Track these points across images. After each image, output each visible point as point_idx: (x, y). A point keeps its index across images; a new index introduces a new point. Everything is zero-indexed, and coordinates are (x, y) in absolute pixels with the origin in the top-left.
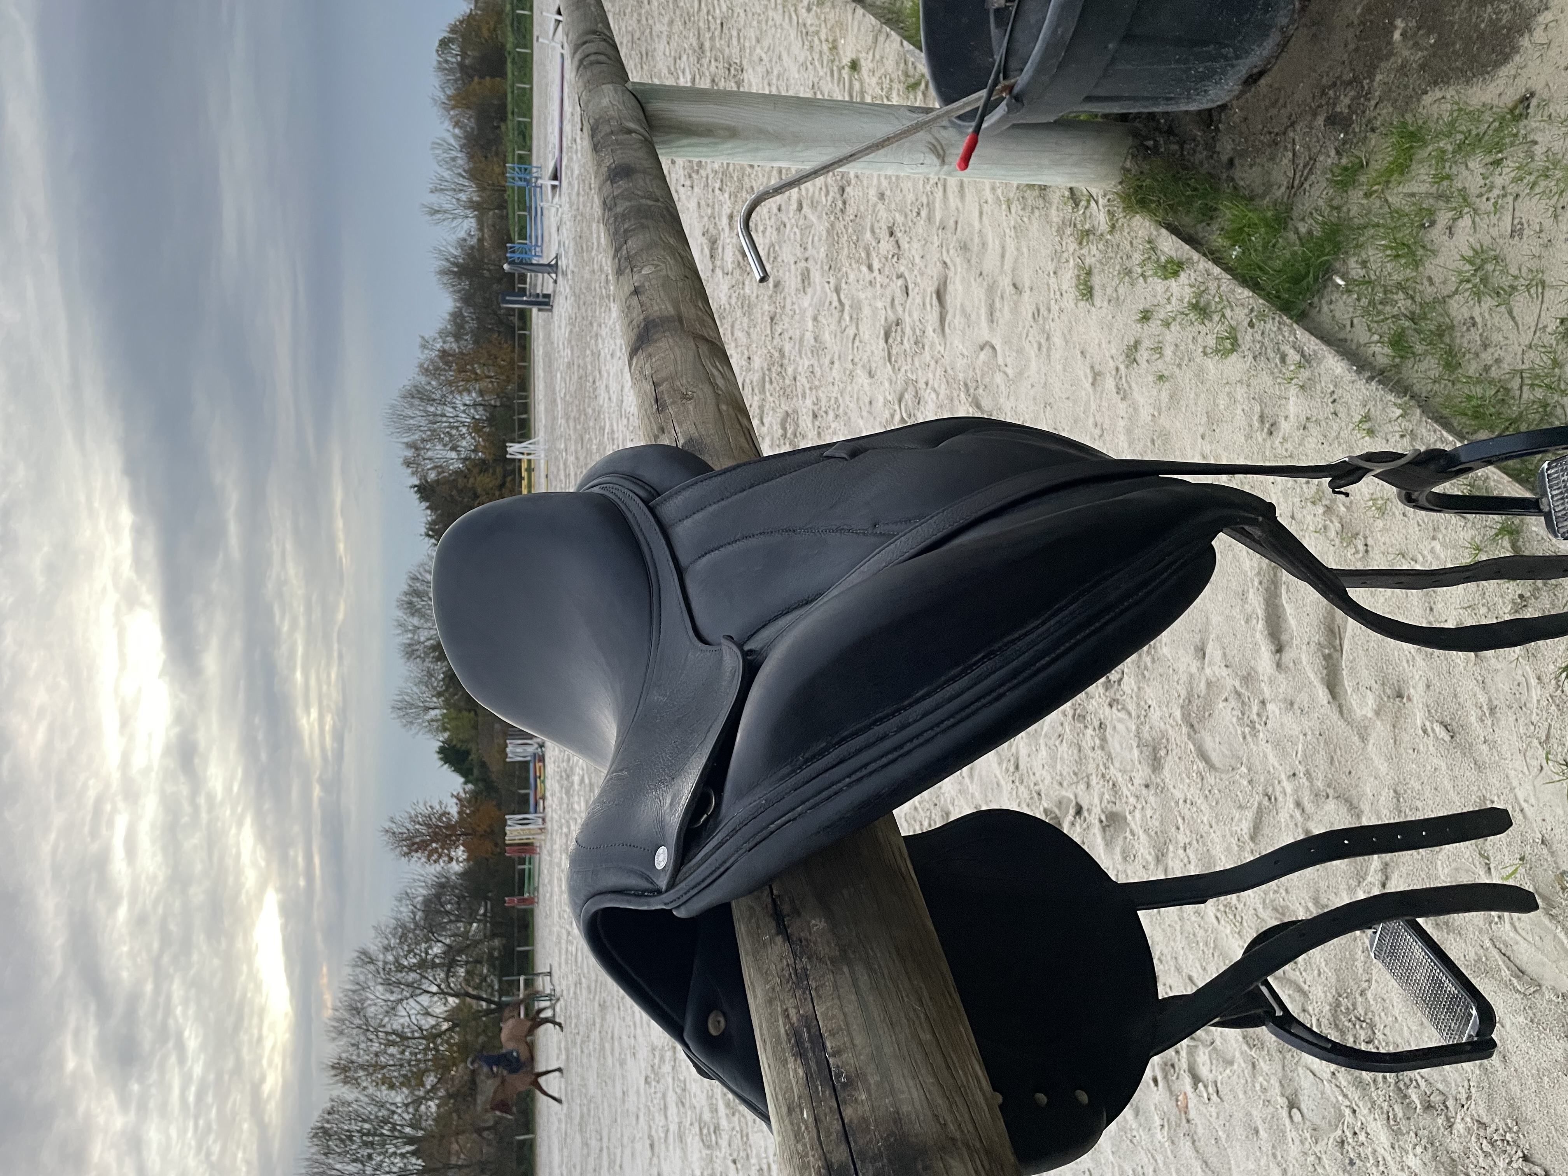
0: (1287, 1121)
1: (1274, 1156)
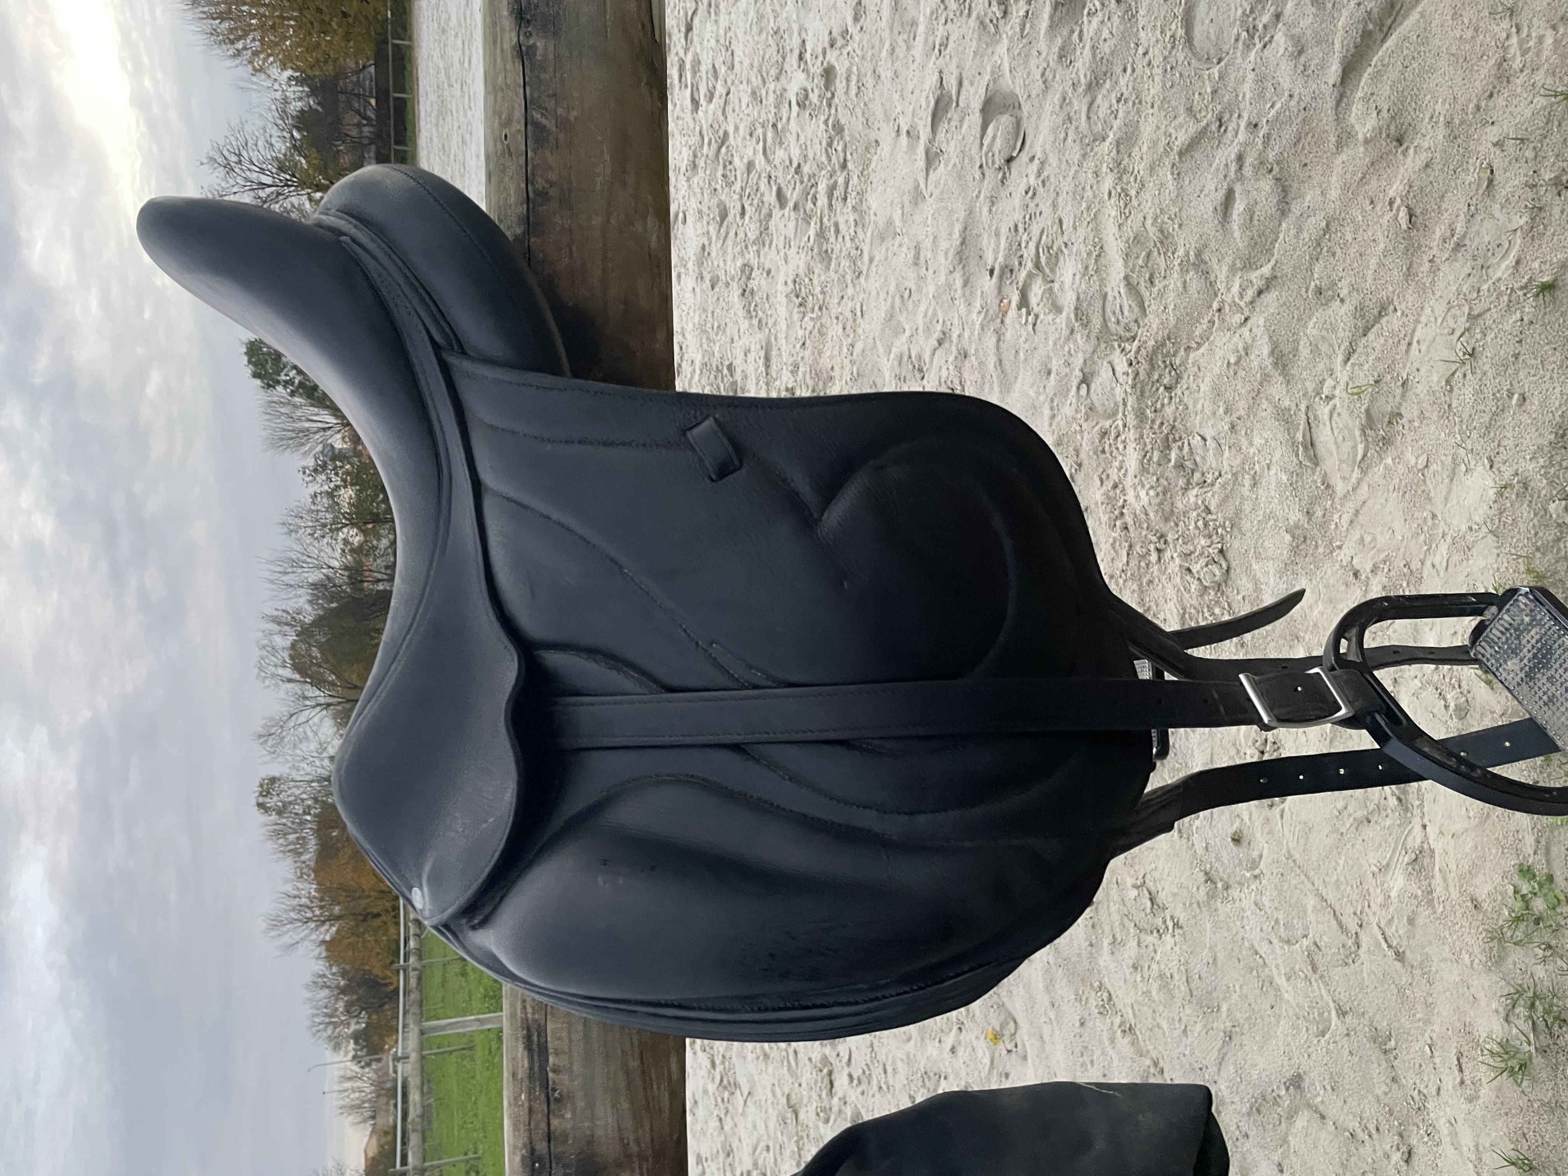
0: (1074, 389)
1: (1052, 401)
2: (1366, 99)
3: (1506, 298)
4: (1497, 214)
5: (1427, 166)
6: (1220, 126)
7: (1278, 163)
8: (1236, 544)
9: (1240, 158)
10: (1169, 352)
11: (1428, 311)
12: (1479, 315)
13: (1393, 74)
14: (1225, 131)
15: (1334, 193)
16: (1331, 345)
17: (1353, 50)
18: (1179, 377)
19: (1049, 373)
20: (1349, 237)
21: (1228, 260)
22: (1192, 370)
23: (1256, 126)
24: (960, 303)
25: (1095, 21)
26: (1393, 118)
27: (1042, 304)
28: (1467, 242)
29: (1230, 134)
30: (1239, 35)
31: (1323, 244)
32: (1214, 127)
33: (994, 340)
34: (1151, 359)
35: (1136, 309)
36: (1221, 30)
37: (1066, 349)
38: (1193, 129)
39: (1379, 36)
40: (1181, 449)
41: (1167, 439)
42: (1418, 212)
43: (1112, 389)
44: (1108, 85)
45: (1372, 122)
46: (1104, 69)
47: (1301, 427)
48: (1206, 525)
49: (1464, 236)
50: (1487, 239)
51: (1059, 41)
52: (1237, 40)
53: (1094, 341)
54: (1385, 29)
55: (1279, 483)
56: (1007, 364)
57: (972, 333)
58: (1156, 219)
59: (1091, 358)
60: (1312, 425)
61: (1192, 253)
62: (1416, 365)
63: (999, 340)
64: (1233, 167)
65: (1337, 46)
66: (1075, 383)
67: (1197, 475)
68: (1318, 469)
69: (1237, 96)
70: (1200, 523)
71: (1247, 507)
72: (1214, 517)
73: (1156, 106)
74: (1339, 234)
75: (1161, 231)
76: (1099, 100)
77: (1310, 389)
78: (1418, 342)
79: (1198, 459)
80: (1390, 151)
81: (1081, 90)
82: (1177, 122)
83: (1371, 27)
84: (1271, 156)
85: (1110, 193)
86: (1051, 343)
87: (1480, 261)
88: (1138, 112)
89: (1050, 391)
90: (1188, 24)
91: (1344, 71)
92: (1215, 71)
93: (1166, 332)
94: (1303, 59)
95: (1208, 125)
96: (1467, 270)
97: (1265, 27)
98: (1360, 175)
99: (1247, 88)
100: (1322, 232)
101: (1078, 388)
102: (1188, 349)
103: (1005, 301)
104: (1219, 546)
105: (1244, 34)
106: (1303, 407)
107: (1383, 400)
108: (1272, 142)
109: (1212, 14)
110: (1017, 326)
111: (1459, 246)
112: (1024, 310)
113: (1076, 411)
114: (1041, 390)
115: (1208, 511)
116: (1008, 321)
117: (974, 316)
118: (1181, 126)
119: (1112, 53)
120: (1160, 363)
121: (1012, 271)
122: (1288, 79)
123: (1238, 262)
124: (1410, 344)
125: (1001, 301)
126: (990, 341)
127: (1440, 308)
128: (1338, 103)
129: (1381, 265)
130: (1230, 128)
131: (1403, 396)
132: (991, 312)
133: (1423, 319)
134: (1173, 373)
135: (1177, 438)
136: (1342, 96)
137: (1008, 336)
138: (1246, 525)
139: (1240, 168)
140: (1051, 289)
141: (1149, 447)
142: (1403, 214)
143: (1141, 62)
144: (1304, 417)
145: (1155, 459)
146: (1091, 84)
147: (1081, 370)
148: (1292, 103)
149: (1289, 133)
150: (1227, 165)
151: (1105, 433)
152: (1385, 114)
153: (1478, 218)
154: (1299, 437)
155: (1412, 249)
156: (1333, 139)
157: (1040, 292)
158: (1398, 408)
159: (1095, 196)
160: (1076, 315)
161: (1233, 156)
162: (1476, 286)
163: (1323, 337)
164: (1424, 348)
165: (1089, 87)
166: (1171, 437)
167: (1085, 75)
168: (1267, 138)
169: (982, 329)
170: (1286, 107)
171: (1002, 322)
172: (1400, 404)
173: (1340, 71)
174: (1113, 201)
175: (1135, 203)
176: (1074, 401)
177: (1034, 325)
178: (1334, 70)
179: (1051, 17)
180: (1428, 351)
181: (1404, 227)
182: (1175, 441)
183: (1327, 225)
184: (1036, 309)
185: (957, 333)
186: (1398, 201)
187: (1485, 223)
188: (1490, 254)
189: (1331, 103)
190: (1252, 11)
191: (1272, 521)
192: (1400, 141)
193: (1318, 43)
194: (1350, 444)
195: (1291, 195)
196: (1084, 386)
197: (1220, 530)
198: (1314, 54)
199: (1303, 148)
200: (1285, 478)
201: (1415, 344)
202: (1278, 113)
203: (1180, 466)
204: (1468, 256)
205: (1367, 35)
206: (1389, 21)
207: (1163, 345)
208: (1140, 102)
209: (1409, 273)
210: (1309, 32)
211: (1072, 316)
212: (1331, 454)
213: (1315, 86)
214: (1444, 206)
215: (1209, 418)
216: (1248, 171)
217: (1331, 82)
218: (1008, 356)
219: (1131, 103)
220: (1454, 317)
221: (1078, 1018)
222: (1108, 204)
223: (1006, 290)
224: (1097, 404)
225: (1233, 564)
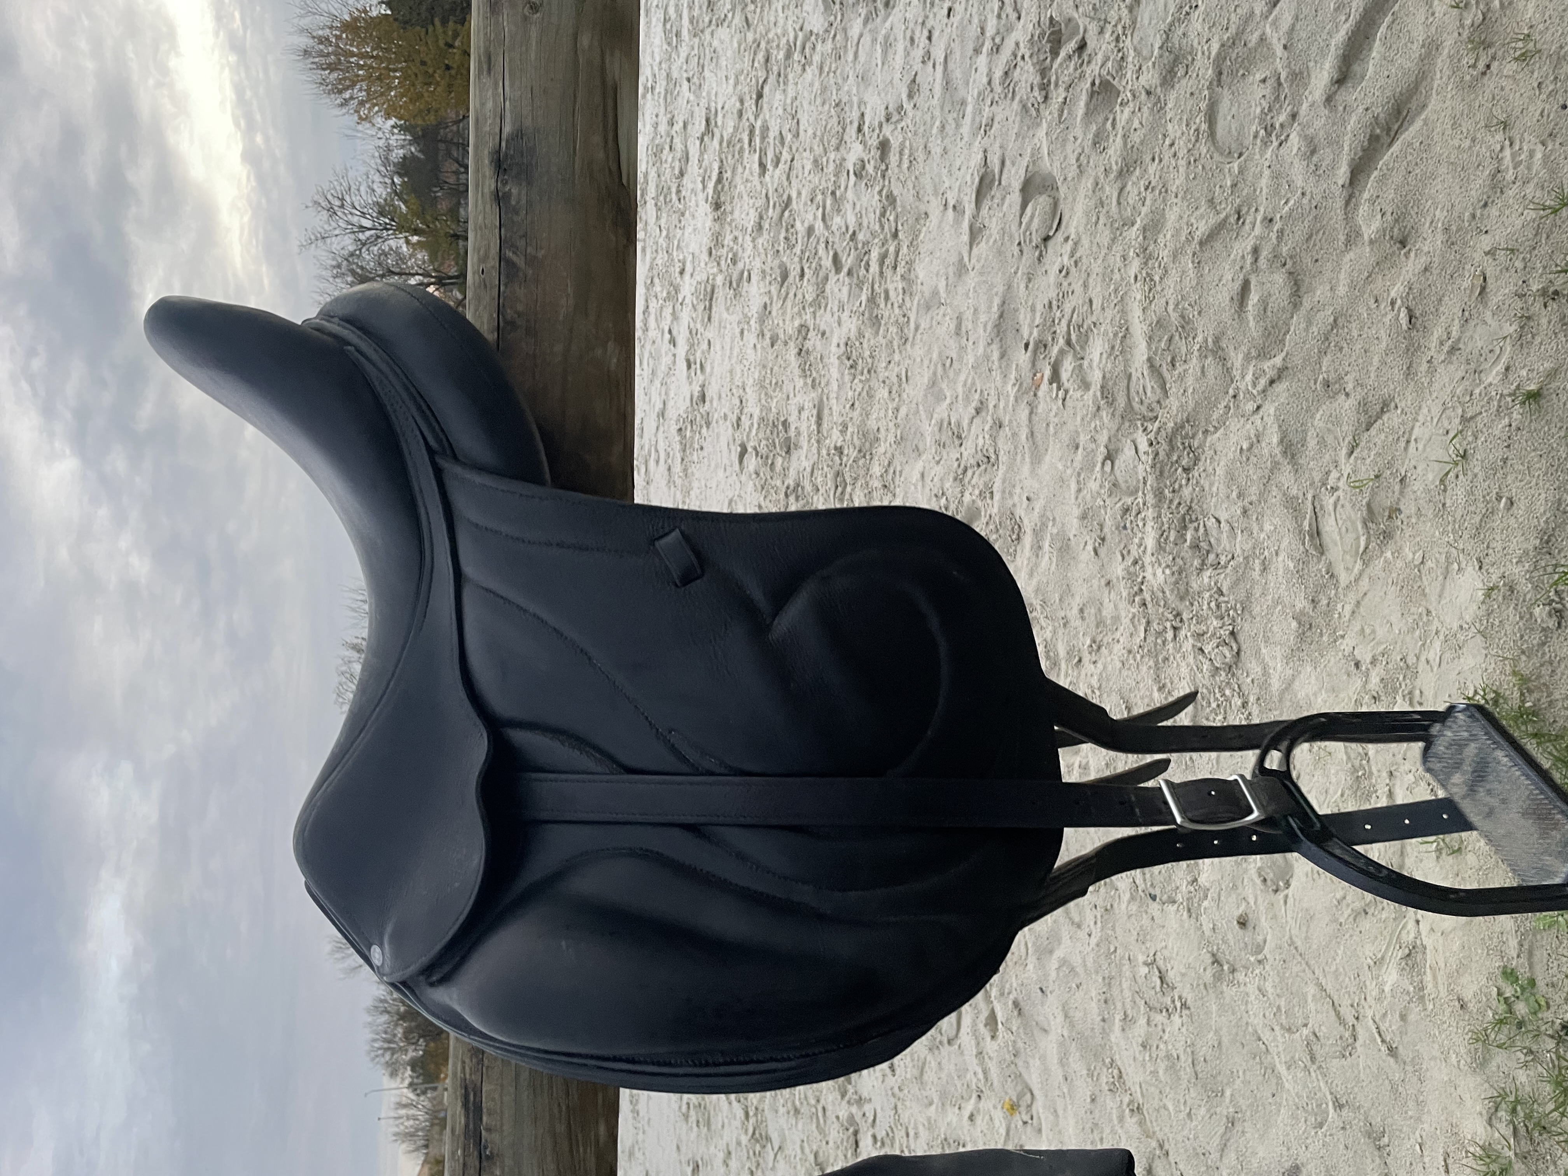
0: (1099, 465)
1: (1079, 474)
2: (1372, 201)
3: (1496, 403)
4: (1489, 321)
5: (1426, 269)
6: (1239, 219)
7: (1291, 257)
8: (1247, 626)
9: (1256, 251)
10: (1187, 434)
11: (1425, 410)
12: (1472, 418)
13: (1397, 178)
14: (1243, 223)
15: (1342, 290)
16: (1336, 438)
17: (1360, 154)
18: (1197, 460)
19: (1077, 448)
20: (1355, 333)
21: (1244, 349)
22: (1209, 453)
23: (1271, 220)
24: (997, 375)
25: (1127, 111)
26: (1396, 221)
27: (1071, 381)
28: (1461, 346)
29: (1247, 227)
30: (1257, 132)
31: (1331, 339)
32: (1232, 220)
33: (1027, 412)
34: (1171, 440)
35: (1158, 391)
36: (1242, 127)
37: (1093, 425)
38: (1213, 220)
39: (1386, 140)
40: (1197, 529)
41: (1184, 519)
42: (1418, 313)
43: (1135, 467)
44: (1138, 172)
45: (1376, 224)
46: (1135, 157)
47: (1308, 516)
48: (1218, 606)
49: (1459, 339)
50: (1479, 344)
51: (1094, 128)
52: (1255, 137)
53: (1118, 419)
54: (1392, 134)
55: (1287, 570)
56: (1039, 437)
57: (1007, 405)
58: (1177, 305)
59: (1115, 436)
60: (1319, 514)
61: (1210, 340)
62: (1413, 463)
63: (1031, 413)
64: (1249, 259)
65: (1346, 148)
66: (1100, 458)
67: (1212, 557)
68: (1324, 558)
69: (1255, 190)
70: (1213, 604)
71: (1257, 592)
72: (1226, 599)
73: (1179, 196)
74: (1346, 330)
75: (1182, 316)
76: (1129, 187)
77: (1317, 479)
78: (1416, 440)
79: (1212, 540)
80: (1394, 252)
81: (1112, 176)
82: (1198, 213)
83: (1378, 131)
84: (1285, 250)
85: (1136, 277)
86: (1079, 419)
87: (1473, 366)
88: (1164, 200)
89: (1077, 465)
90: (1211, 118)
91: (1352, 172)
92: (1235, 166)
93: (1185, 415)
94: (1315, 159)
95: (1227, 217)
96: (1461, 374)
97: (1282, 125)
98: (1366, 274)
99: (1264, 182)
100: (1329, 327)
101: (1103, 464)
102: (1206, 432)
103: (1039, 375)
104: (1231, 628)
105: (1262, 132)
106: (1310, 496)
107: (1383, 494)
108: (1286, 237)
109: (1234, 110)
110: (1048, 399)
111: (1453, 350)
112: (1055, 385)
113: (1101, 487)
114: (1069, 464)
115: (1222, 594)
116: (1040, 394)
117: (1009, 387)
118: (1202, 217)
119: (1142, 143)
120: (1179, 444)
121: (1045, 346)
122: (1300, 177)
123: (1253, 350)
124: (1408, 442)
125: (1035, 375)
126: (1023, 413)
127: (1436, 410)
128: (1347, 203)
129: (1383, 363)
130: (1248, 221)
131: (1402, 493)
132: (1025, 385)
133: (1421, 418)
134: (1191, 455)
135: (1194, 517)
136: (1351, 196)
137: (1040, 410)
138: (1256, 610)
139: (1256, 260)
140: (1081, 366)
141: (1166, 526)
142: (1403, 314)
143: (1167, 155)
144: (1310, 507)
145: (1172, 539)
146: (1122, 170)
147: (1106, 447)
148: (1305, 201)
149: (1300, 230)
150: (1243, 257)
151: (1127, 510)
152: (1388, 216)
153: (1472, 323)
154: (1306, 525)
155: (1412, 350)
156: (1342, 238)
157: (1070, 368)
158: (1397, 504)
159: (1122, 279)
160: (1102, 393)
161: (1249, 248)
162: (1470, 389)
163: (1329, 430)
164: (1420, 447)
165: (1120, 174)
166: (1187, 517)
167: (1117, 164)
168: (1281, 232)
169: (1016, 401)
170: (1299, 203)
171: (1035, 395)
172: (1399, 499)
173: (1349, 174)
174: (1138, 284)
175: (1159, 288)
176: (1099, 476)
177: (1064, 400)
178: (1343, 173)
179: (1087, 105)
180: (1424, 450)
181: (1405, 327)
182: (1191, 521)
183: (1335, 321)
184: (1066, 385)
185: (993, 403)
186: (1399, 302)
187: (1478, 328)
188: (1482, 359)
189: (1339, 203)
190: (1270, 110)
191: (1280, 607)
192: (1403, 243)
193: (1330, 144)
194: (1351, 536)
195: (1303, 289)
196: (1109, 462)
197: (1231, 612)
198: (1325, 155)
199: (1315, 245)
200: (1291, 565)
201: (1413, 442)
202: (1291, 210)
203: (1196, 547)
204: (1463, 359)
205: (1374, 139)
206: (1396, 127)
207: (1183, 427)
208: (1166, 191)
209: (1409, 372)
210: (1322, 133)
211: (1099, 394)
212: (1336, 544)
213: (1325, 186)
214: (1442, 309)
215: (1223, 501)
216: (1262, 262)
217: (1340, 183)
218: (1039, 429)
219: (1157, 192)
220: (1449, 418)
221: (1089, 1093)
222: (1134, 287)
223: (1039, 365)
224: (1121, 480)
225: (1244, 647)
